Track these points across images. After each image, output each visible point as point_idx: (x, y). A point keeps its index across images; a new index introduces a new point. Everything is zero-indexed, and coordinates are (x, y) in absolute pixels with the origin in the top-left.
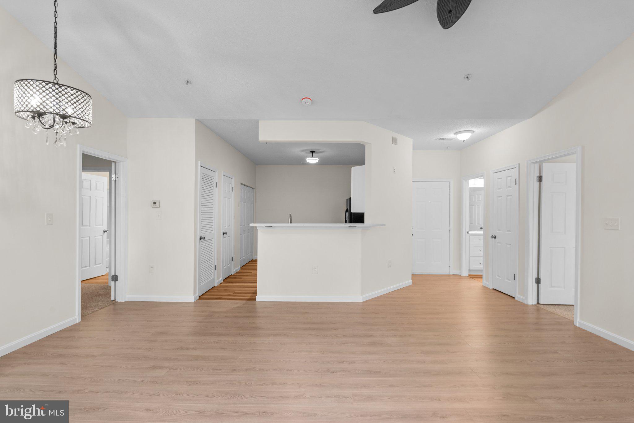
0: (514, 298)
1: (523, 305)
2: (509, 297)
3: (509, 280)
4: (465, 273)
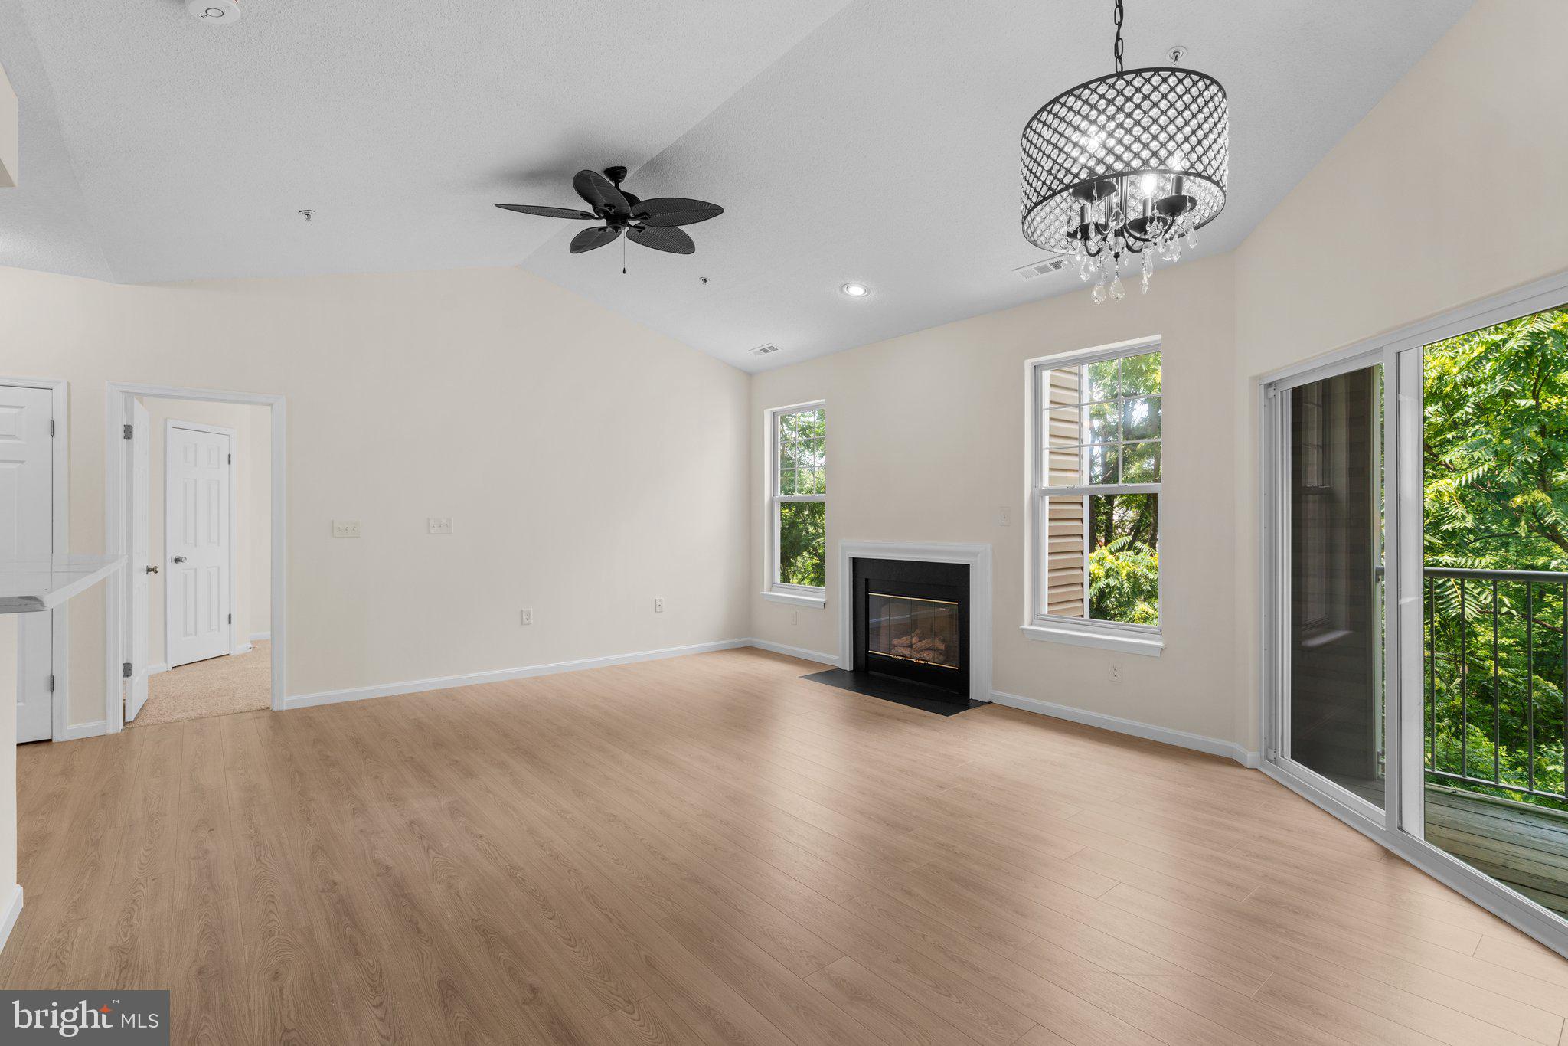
0: (50, 740)
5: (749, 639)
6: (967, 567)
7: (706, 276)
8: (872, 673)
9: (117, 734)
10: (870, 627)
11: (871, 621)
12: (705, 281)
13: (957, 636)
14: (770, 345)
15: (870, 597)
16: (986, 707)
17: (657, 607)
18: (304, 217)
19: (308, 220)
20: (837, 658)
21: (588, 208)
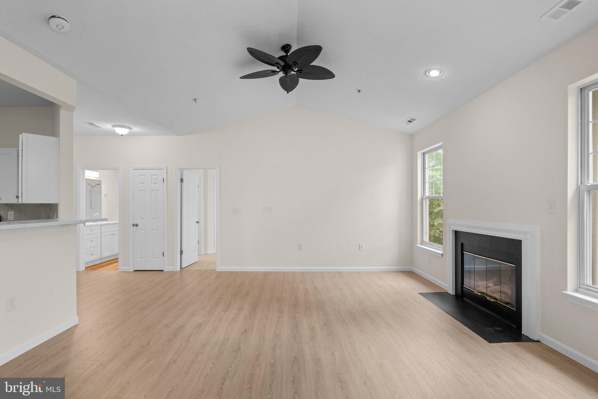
0: (163, 270)
1: (173, 273)
2: (156, 272)
3: (155, 258)
4: (82, 268)
5: (412, 267)
6: (520, 241)
7: (359, 89)
8: (465, 299)
9: (177, 271)
10: (465, 270)
11: (465, 267)
12: (359, 91)
13: (515, 289)
14: (411, 118)
15: (465, 255)
16: (535, 343)
17: (360, 248)
18: (194, 101)
19: (196, 102)
20: (447, 285)
21: (275, 68)
